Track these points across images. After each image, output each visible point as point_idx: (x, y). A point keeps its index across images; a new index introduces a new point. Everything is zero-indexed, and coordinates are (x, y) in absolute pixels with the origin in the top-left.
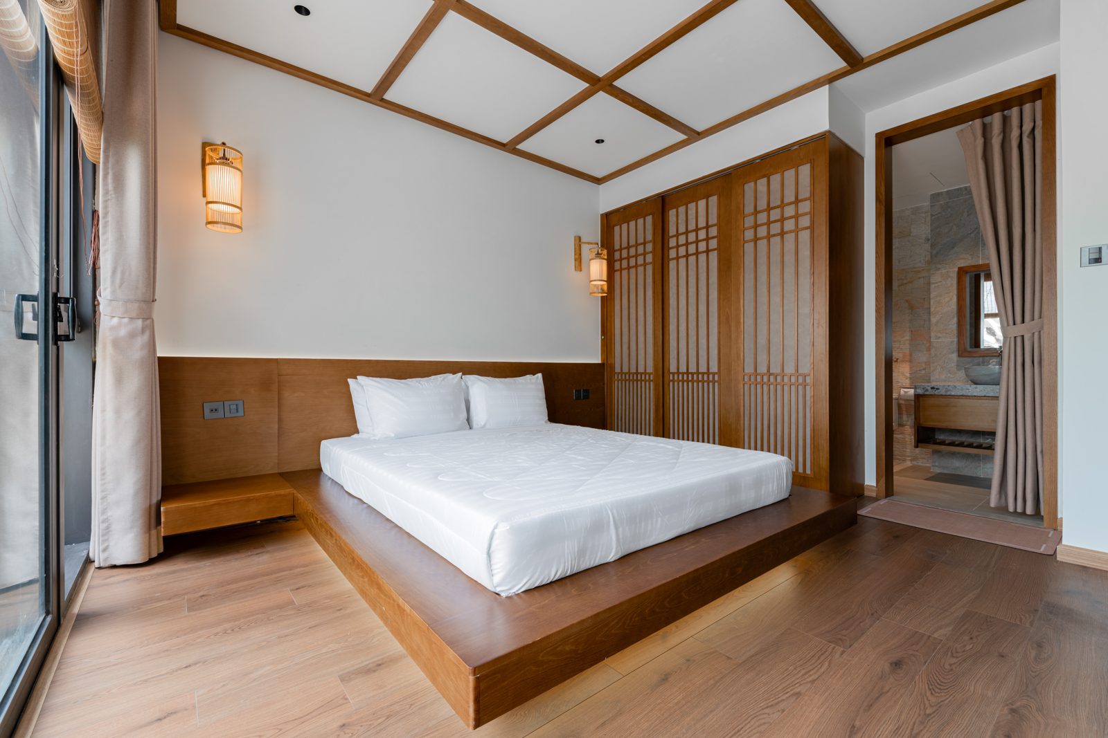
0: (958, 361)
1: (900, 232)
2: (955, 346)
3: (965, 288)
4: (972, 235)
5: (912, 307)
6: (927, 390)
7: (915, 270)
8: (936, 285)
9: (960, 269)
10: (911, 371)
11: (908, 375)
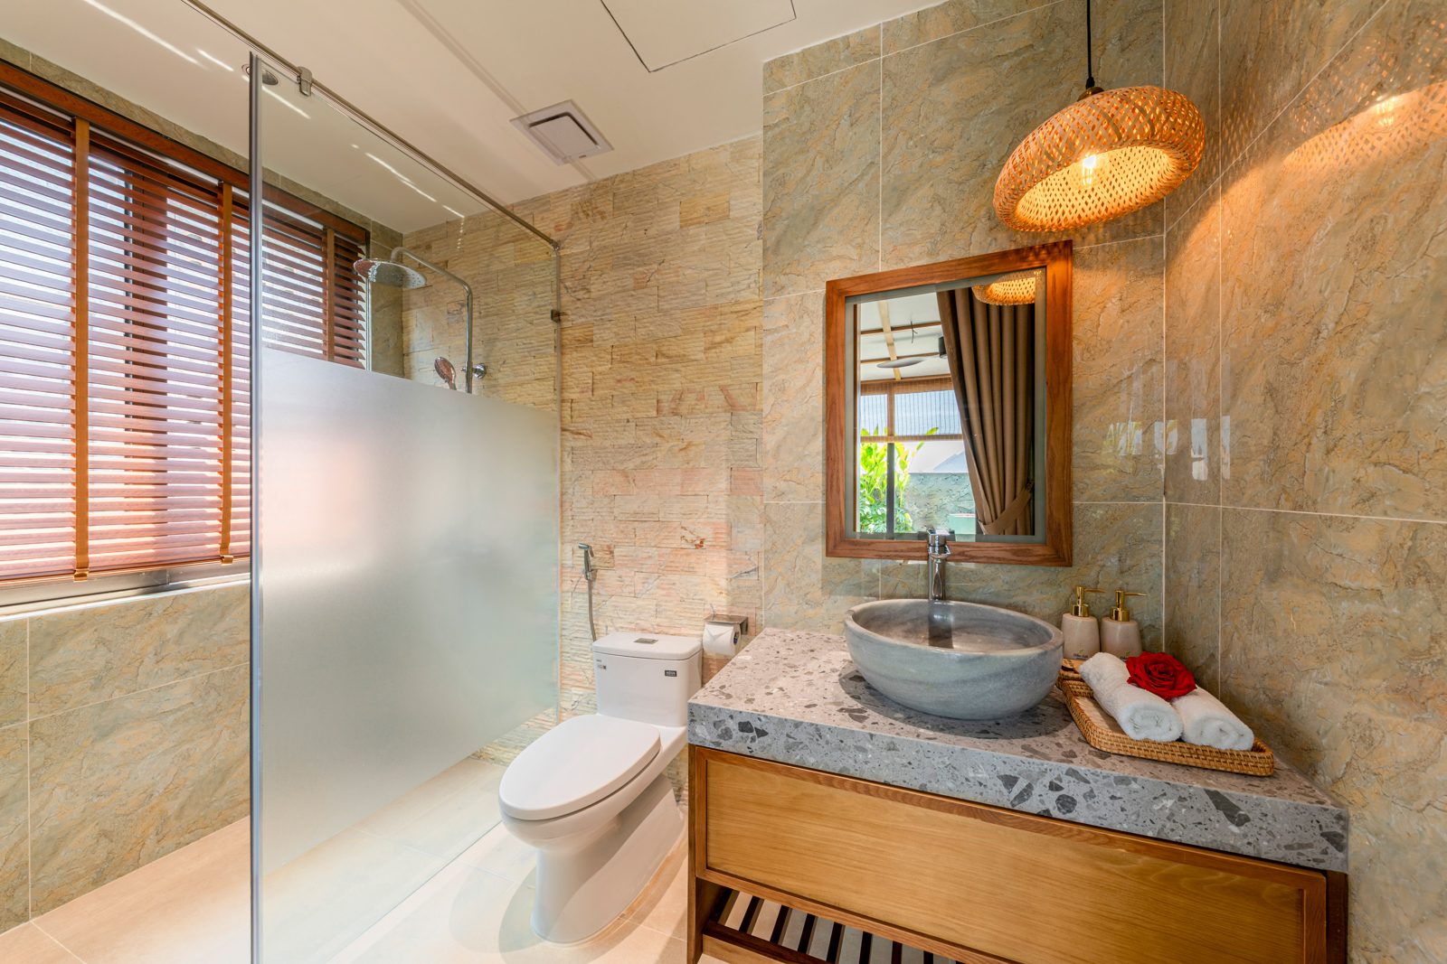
0: (825, 567)
1: (709, 209)
2: (818, 520)
3: (843, 346)
4: (861, 185)
5: (732, 407)
6: (727, 734)
7: (738, 308)
8: (776, 336)
9: (832, 286)
10: (730, 572)
11: (723, 583)
